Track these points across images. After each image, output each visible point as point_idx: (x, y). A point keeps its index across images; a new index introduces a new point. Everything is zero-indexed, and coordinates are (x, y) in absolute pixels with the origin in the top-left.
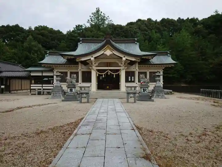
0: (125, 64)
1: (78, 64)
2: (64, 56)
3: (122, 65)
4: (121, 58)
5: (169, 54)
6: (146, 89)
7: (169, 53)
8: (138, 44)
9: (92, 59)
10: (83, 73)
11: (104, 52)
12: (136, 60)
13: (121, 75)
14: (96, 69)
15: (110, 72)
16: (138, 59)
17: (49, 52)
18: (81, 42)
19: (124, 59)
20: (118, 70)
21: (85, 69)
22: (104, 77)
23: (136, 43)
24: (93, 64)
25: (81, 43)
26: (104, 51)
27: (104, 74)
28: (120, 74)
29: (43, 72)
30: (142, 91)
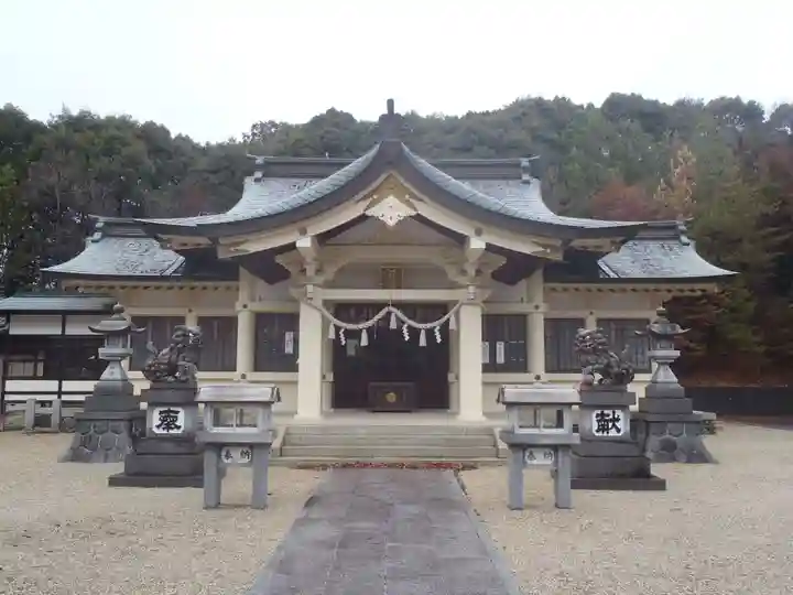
0: (478, 272)
1: (236, 278)
2: (165, 237)
3: (462, 280)
4: (461, 240)
5: (683, 232)
6: (619, 413)
7: (683, 228)
8: (535, 182)
9: (304, 243)
10: (261, 320)
11: (368, 207)
12: (541, 249)
13: (458, 333)
14: (326, 303)
15: (398, 318)
16: (553, 248)
17: (106, 223)
18: (258, 174)
19: (477, 244)
20: (441, 309)
21: (267, 299)
22: (364, 342)
23: (526, 177)
24: (310, 271)
25: (257, 180)
26: (368, 202)
27: (369, 330)
28: (452, 326)
29: (69, 317)
30: (595, 427)
